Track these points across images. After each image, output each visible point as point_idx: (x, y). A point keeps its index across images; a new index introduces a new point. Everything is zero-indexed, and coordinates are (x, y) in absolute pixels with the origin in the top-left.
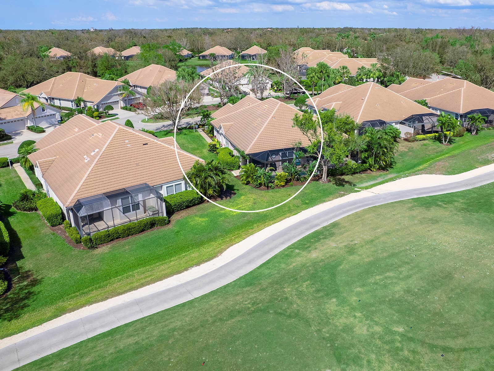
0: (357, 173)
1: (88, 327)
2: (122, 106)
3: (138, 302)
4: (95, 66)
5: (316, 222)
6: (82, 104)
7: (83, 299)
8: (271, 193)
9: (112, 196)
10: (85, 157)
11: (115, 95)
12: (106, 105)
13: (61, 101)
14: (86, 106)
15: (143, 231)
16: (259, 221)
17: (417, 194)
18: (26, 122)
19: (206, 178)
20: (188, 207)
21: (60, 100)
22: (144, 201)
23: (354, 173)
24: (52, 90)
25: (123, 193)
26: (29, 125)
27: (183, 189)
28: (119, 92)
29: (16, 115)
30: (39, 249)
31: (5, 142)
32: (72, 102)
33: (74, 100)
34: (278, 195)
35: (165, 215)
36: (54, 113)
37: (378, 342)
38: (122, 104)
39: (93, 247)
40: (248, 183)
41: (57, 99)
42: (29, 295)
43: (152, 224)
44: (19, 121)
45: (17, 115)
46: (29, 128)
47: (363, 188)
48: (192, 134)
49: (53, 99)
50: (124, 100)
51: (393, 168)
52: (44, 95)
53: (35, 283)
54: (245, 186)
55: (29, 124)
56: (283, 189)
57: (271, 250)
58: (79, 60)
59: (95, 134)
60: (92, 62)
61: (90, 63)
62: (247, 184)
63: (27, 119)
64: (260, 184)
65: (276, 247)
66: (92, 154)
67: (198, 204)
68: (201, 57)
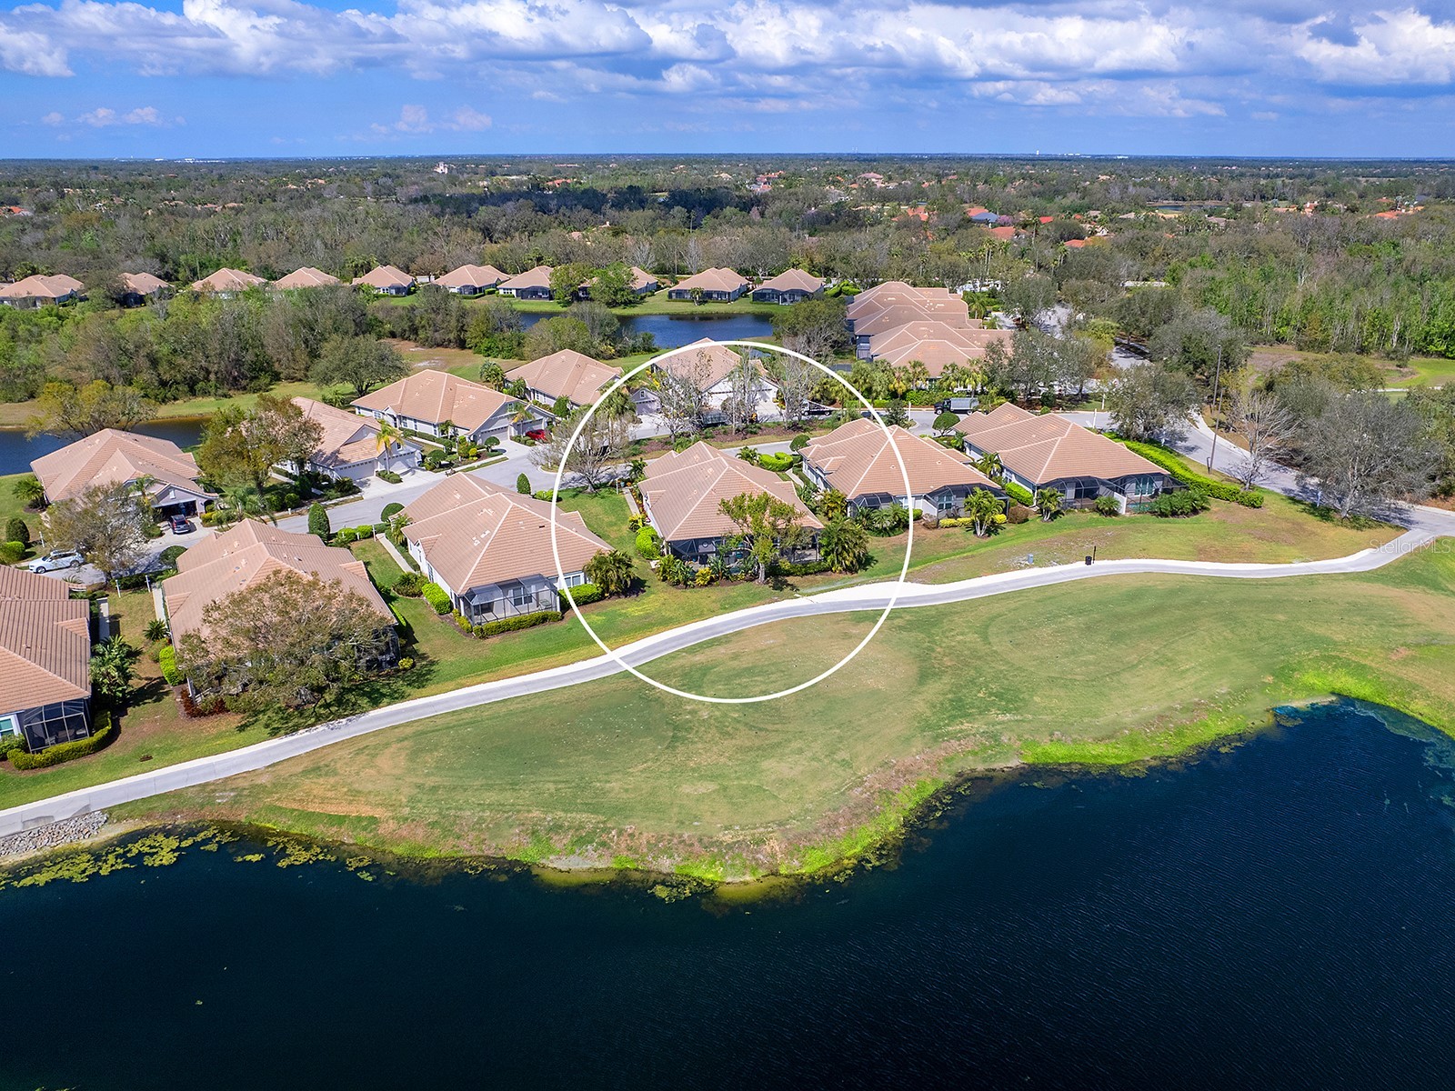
0: (811, 574)
1: (484, 697)
2: (513, 435)
3: (525, 684)
4: (462, 329)
5: (721, 629)
6: (451, 431)
7: (479, 679)
8: (688, 592)
9: (504, 586)
10: (474, 538)
11: (500, 418)
12: (488, 435)
13: (418, 423)
14: (456, 435)
15: (534, 625)
16: (660, 624)
17: (863, 607)
18: (375, 466)
19: (607, 571)
21: (415, 421)
22: (537, 593)
23: (806, 574)
24: (402, 402)
25: (515, 584)
26: (379, 470)
27: (582, 582)
28: (509, 413)
29: (364, 455)
30: (431, 635)
31: (352, 497)
32: (435, 426)
33: (438, 425)
34: (696, 596)
35: (559, 610)
36: (413, 450)
37: (712, 721)
38: (512, 432)
39: (483, 637)
40: (665, 579)
41: (409, 419)
42: (429, 672)
43: (543, 619)
44: (366, 463)
46: (379, 474)
47: (803, 595)
48: (613, 496)
49: (405, 418)
50: (516, 426)
51: (866, 570)
52: (391, 411)
53: (432, 663)
54: (659, 583)
55: (380, 468)
56: (704, 590)
57: (659, 652)
58: (433, 316)
59: (485, 510)
60: (458, 321)
61: (453, 323)
62: (663, 580)
63: (377, 461)
64: (678, 582)
65: (666, 650)
66: (483, 536)
67: (598, 601)
68: (673, 294)
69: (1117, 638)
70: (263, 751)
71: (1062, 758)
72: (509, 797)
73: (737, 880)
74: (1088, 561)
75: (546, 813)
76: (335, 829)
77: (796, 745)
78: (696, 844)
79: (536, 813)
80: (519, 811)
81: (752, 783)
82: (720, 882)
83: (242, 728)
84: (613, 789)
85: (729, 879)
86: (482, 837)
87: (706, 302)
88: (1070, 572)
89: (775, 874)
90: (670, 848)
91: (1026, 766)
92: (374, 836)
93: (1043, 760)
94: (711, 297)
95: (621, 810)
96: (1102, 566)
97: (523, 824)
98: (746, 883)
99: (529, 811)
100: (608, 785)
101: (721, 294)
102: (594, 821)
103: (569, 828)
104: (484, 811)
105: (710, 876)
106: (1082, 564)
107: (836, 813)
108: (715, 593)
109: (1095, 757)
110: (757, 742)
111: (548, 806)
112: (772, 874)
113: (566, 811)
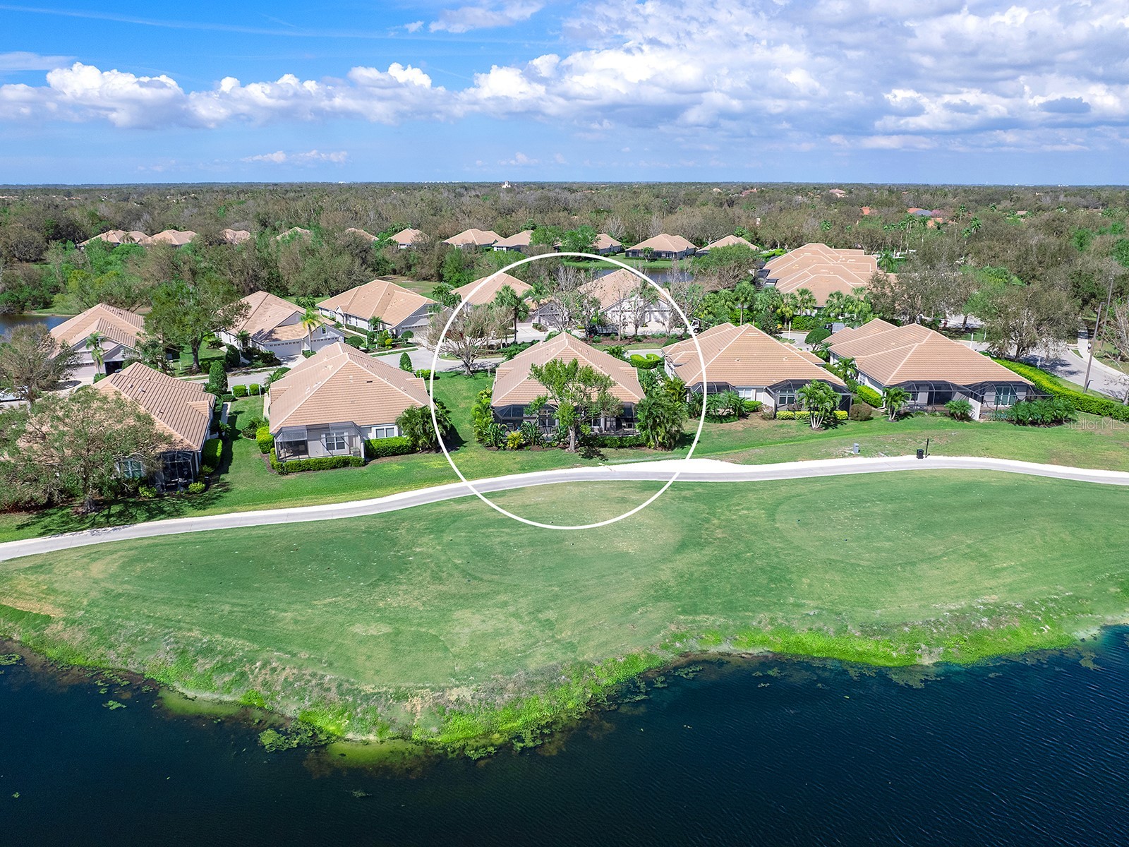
0: (625, 447)
6: (380, 327)
11: (422, 317)
12: (406, 330)
14: (384, 330)
18: (302, 345)
19: (416, 425)
20: (394, 454)
21: (357, 318)
22: (350, 440)
24: (350, 304)
25: (325, 428)
26: (305, 350)
27: (396, 434)
28: (429, 314)
29: (291, 336)
32: (370, 322)
33: (373, 320)
34: (500, 457)
35: (363, 456)
36: (337, 336)
38: (428, 330)
39: (284, 474)
41: (353, 317)
43: (345, 463)
44: (287, 344)
45: (293, 335)
46: (303, 353)
48: (485, 379)
49: (350, 316)
51: (683, 449)
52: (340, 311)
53: (227, 490)
54: (476, 444)
55: (306, 348)
56: (511, 452)
62: (480, 442)
63: (305, 341)
64: (491, 444)
66: (315, 386)
67: (408, 453)
68: (630, 253)
69: (926, 528)
70: (16, 547)
71: (818, 651)
72: (178, 613)
73: (359, 737)
74: (920, 454)
75: (204, 634)
76: (10, 624)
77: (502, 598)
78: (334, 689)
79: (196, 633)
80: (180, 629)
81: (431, 631)
82: (338, 738)
83: (20, 527)
84: (284, 618)
85: (350, 736)
86: (133, 649)
87: (656, 260)
88: (896, 463)
89: (405, 737)
90: (305, 690)
91: (770, 655)
92: (38, 636)
93: (793, 650)
94: (660, 256)
95: (278, 642)
96: (934, 461)
97: (177, 643)
98: (366, 743)
99: (190, 630)
100: (283, 614)
101: (669, 254)
102: (246, 649)
103: (220, 652)
104: (148, 624)
105: (332, 728)
106: (914, 457)
107: (508, 677)
108: (521, 456)
109: (860, 654)
110: (464, 590)
111: (210, 627)
112: (402, 738)
113: (224, 635)
